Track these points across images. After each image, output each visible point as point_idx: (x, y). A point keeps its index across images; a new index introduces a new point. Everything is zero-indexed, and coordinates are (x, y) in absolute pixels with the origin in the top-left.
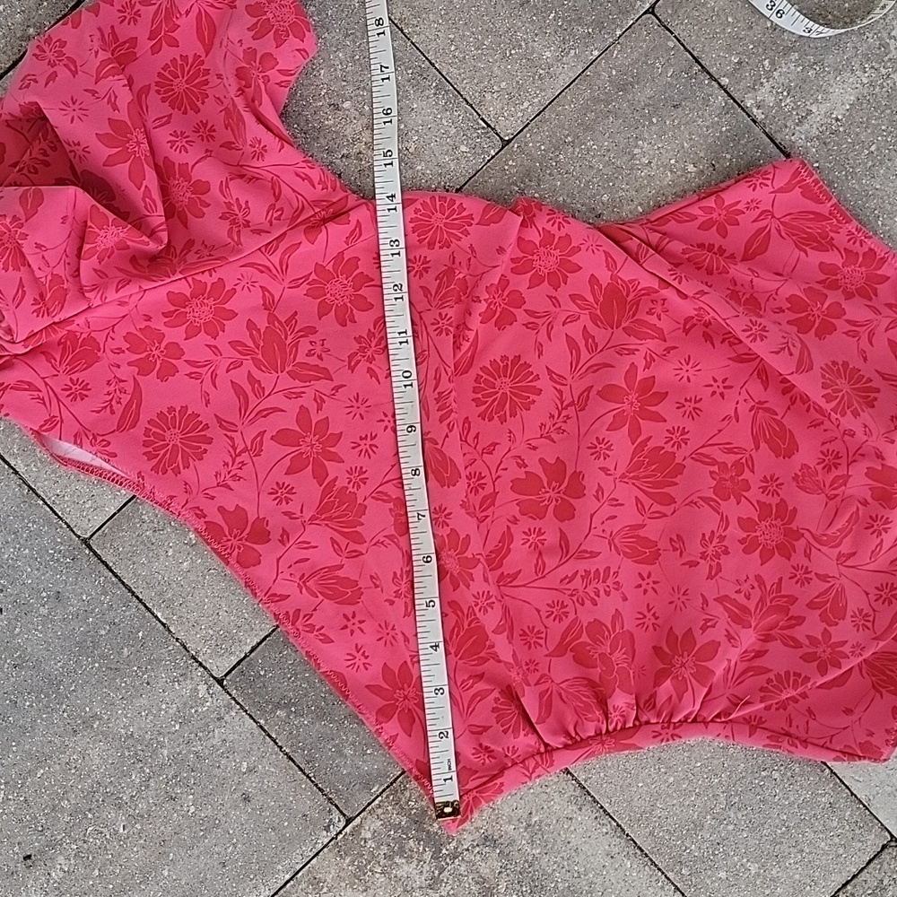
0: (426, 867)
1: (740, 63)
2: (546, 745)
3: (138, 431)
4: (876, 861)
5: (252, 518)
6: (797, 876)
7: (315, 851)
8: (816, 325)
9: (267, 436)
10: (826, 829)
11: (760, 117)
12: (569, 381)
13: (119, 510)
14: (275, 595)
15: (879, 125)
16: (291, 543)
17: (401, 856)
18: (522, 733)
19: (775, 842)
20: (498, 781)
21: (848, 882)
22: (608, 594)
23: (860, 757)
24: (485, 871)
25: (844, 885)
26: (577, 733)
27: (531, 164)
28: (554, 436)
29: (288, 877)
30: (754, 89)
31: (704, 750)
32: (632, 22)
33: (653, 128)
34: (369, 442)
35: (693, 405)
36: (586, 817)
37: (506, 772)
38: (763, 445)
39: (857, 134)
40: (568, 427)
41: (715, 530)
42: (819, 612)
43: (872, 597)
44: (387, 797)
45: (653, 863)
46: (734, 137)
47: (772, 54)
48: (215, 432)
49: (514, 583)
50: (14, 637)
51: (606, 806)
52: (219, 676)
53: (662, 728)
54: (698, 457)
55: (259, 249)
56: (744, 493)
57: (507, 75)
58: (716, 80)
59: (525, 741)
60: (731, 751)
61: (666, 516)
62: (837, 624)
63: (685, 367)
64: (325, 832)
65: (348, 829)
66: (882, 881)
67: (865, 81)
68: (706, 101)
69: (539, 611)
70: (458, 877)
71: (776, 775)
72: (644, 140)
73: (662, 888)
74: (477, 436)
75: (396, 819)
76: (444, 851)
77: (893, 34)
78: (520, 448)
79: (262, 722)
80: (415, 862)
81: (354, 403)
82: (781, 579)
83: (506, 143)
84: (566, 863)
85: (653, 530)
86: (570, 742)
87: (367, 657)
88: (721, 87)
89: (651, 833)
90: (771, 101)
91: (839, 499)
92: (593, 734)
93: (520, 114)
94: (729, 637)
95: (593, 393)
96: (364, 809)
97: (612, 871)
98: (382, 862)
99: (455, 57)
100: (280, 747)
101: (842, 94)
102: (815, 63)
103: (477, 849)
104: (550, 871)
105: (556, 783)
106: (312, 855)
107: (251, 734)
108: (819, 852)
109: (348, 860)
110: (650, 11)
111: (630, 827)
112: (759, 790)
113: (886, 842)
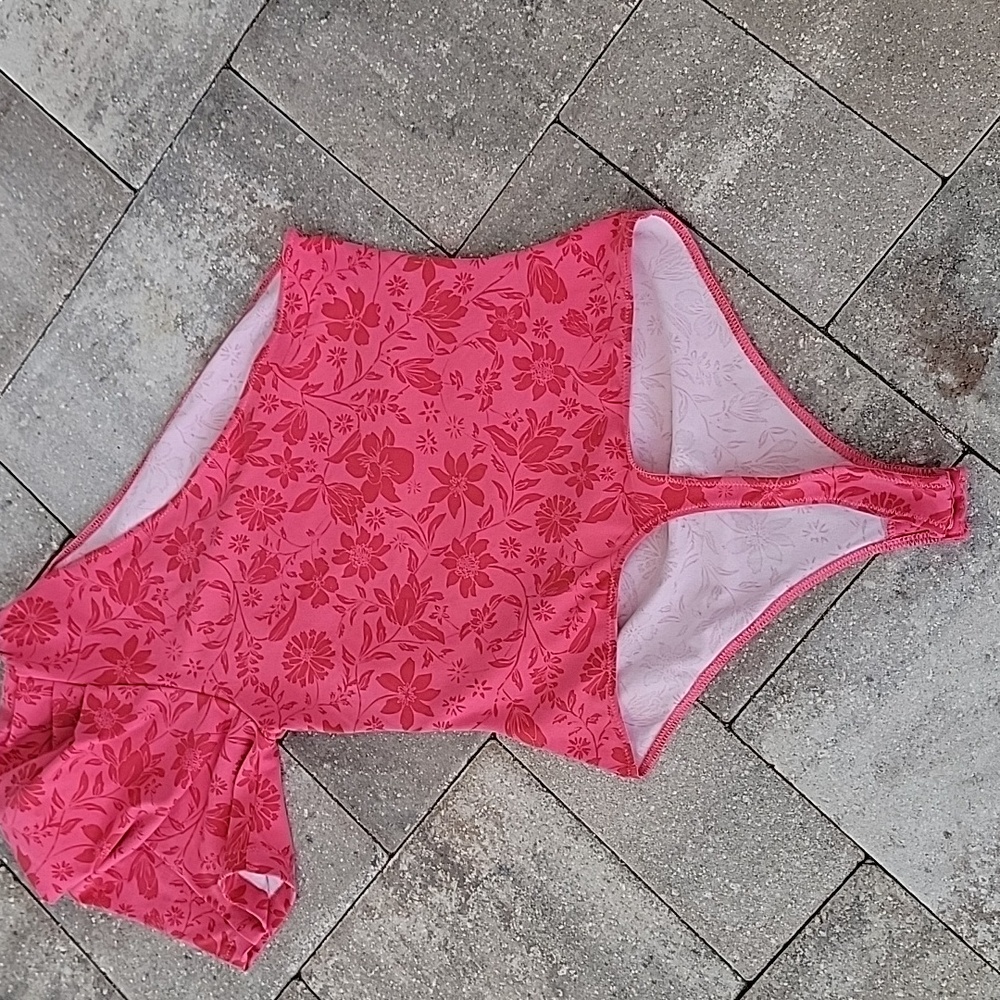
0: (454, 895)
1: (635, 151)
4: (852, 878)
6: (778, 895)
7: (367, 883)
10: (799, 849)
11: (660, 196)
15: (767, 182)
17: (433, 886)
19: (752, 863)
21: (828, 900)
24: (503, 897)
25: (825, 903)
29: (348, 906)
30: (651, 172)
31: (679, 780)
32: (541, 134)
36: (582, 846)
39: (749, 195)
44: (418, 834)
45: (646, 886)
47: (662, 137)
51: (599, 835)
57: (444, 200)
58: (619, 170)
64: (372, 867)
65: (390, 864)
66: (858, 897)
67: (750, 145)
68: (612, 190)
70: (482, 903)
73: (657, 909)
76: (467, 880)
77: (769, 97)
79: (315, 774)
80: (445, 890)
84: (569, 888)
88: (625, 175)
89: (641, 859)
90: (667, 179)
93: (459, 231)
96: (401, 846)
97: (610, 894)
98: (419, 891)
99: (402, 193)
100: (331, 795)
101: (730, 161)
102: (703, 138)
103: (494, 878)
104: (556, 896)
105: (553, 816)
106: (365, 886)
107: (308, 785)
108: (795, 871)
109: (392, 890)
110: (557, 121)
111: (622, 853)
112: (732, 814)
113: (860, 860)
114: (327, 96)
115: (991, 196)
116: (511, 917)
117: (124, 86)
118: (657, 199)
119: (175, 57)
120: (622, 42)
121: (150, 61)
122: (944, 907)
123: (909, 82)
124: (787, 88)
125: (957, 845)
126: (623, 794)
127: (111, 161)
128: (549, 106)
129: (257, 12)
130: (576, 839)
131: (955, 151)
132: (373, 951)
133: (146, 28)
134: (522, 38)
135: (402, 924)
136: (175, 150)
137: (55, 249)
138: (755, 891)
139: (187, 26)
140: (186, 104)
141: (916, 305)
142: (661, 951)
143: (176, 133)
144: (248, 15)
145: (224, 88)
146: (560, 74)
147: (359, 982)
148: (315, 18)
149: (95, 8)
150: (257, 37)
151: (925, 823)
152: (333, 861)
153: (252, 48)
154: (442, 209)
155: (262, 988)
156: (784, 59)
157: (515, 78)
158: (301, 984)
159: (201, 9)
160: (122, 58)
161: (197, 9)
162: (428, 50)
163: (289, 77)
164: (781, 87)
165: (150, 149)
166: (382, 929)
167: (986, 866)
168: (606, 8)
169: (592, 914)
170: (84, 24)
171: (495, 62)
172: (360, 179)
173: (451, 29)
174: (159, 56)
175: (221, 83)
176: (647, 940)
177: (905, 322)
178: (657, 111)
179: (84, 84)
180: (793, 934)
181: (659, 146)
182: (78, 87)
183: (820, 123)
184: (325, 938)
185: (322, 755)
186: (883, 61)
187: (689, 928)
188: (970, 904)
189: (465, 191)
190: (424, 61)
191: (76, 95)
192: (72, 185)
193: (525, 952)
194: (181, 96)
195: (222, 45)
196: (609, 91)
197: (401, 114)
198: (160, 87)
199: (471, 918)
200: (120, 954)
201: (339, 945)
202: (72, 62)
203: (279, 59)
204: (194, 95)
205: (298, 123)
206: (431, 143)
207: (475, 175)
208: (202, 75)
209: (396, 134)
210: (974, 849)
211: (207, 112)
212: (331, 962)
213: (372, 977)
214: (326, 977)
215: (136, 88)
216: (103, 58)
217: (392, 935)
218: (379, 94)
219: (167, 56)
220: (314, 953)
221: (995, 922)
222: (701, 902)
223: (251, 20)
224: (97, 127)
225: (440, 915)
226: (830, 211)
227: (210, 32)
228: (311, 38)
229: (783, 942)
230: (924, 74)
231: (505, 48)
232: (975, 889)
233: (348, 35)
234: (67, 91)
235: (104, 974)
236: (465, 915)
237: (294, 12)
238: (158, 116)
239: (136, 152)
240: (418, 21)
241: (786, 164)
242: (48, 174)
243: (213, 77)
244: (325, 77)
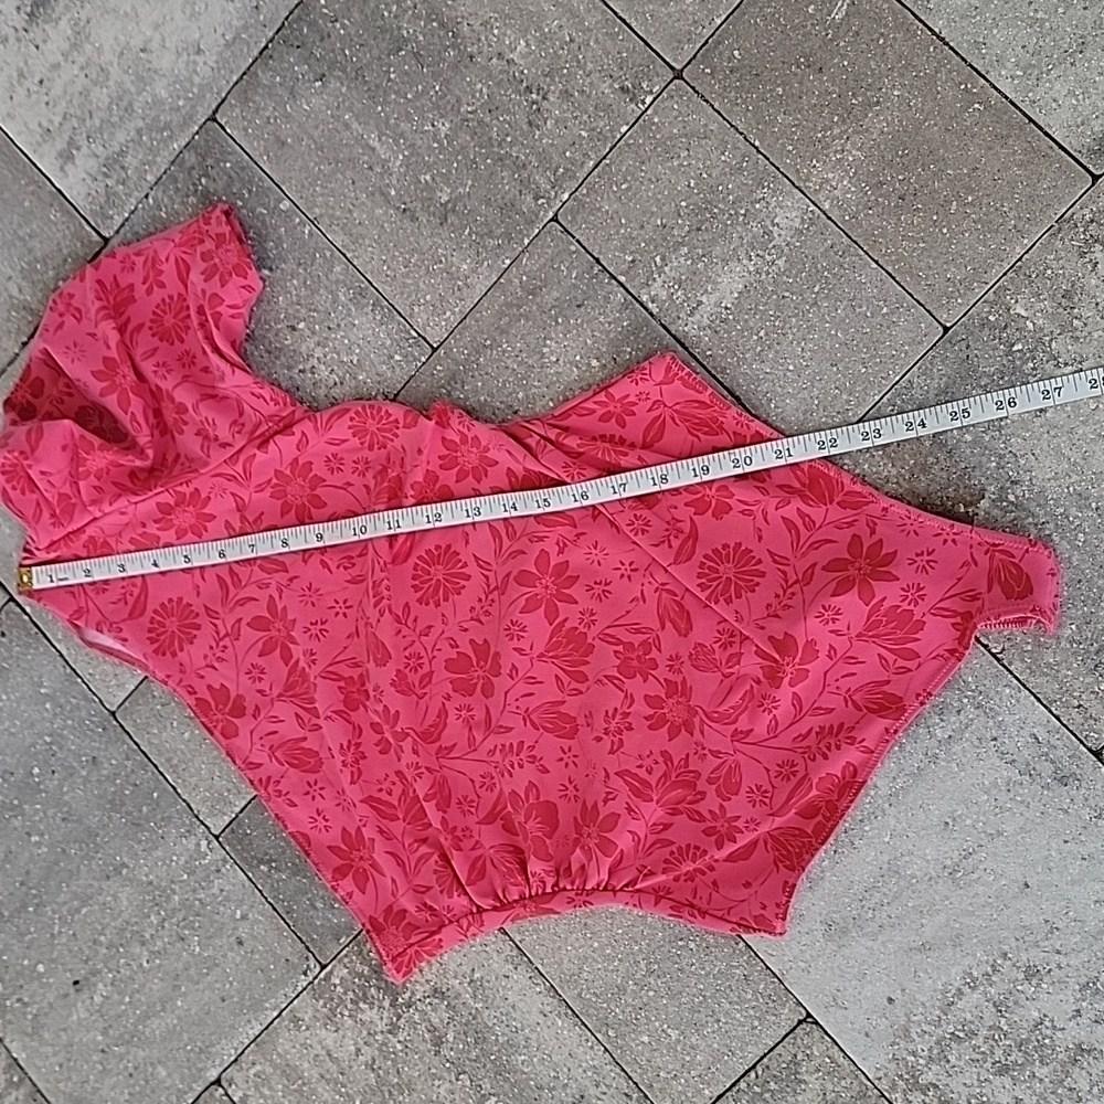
0: (386, 1014)
1: (633, 261)
2: (478, 907)
3: (145, 619)
4: (791, 1036)
5: (233, 695)
6: (716, 1046)
7: (296, 993)
8: (713, 505)
9: (244, 623)
10: (741, 1001)
11: (655, 311)
12: (494, 567)
13: (137, 687)
14: (251, 763)
15: (766, 310)
16: (262, 716)
17: (365, 1002)
18: (455, 894)
19: (693, 1011)
20: (437, 937)
21: (765, 1055)
22: (521, 766)
23: (755, 930)
24: (435, 1021)
25: (762, 1058)
26: (504, 896)
27: (455, 368)
28: (483, 618)
29: (275, 1014)
30: (647, 285)
31: (625, 918)
32: (537, 231)
33: (559, 327)
34: (319, 626)
35: (602, 587)
36: (521, 976)
37: (443, 930)
38: (668, 625)
39: (746, 321)
40: (494, 610)
41: (619, 707)
42: (714, 787)
43: (773, 774)
44: (353, 948)
45: (583, 1024)
46: (635, 330)
47: (662, 250)
48: (204, 620)
49: (451, 755)
50: (63, 794)
51: (540, 967)
52: (217, 833)
53: (577, 894)
54: (606, 638)
55: (225, 461)
56: (652, 672)
57: (431, 289)
58: (616, 279)
59: (459, 902)
60: (650, 919)
61: (582, 693)
62: (730, 799)
63: (593, 551)
64: (303, 977)
65: (322, 975)
66: (795, 1056)
67: (752, 269)
68: (606, 299)
69: (473, 781)
70: (413, 1024)
71: (692, 945)
72: (551, 339)
73: (592, 1048)
74: (415, 620)
75: (359, 968)
76: (400, 1000)
77: (775, 221)
78: (452, 631)
79: (250, 875)
80: (376, 1008)
81: (307, 592)
82: (688, 755)
83: (435, 350)
84: (504, 1018)
85: (572, 706)
86: (498, 905)
87: (327, 821)
88: (621, 284)
89: (579, 995)
90: (664, 295)
91: (734, 677)
92: (517, 897)
93: (443, 323)
94: (629, 809)
95: (511, 577)
96: (334, 958)
97: (545, 1028)
98: (350, 1006)
99: (387, 276)
100: (266, 898)
101: (730, 283)
102: (704, 256)
103: (428, 1000)
104: (491, 1025)
105: (494, 943)
106: (294, 996)
107: (244, 885)
108: (735, 1022)
109: (321, 1002)
110: (555, 219)
111: (562, 988)
112: (676, 959)
113: (801, 1018)
114: (316, 163)
115: (991, 352)
116: (442, 1043)
117: (101, 127)
118: (651, 314)
119: (158, 102)
120: (628, 145)
121: (130, 104)
122: (881, 1074)
123: (919, 224)
124: (794, 214)
125: (900, 1012)
126: (567, 927)
127: (81, 204)
128: (547, 203)
129: (248, 65)
130: (516, 969)
131: (959, 301)
132: (297, 1063)
133: (129, 67)
134: (525, 127)
135: (329, 1038)
136: (151, 201)
137: (15, 292)
138: (693, 1040)
139: (173, 70)
140: (166, 154)
141: (906, 456)
142: (593, 1091)
143: (153, 183)
144: (239, 67)
145: (207, 141)
146: (561, 170)
147: (280, 1094)
148: (309, 80)
149: (76, 39)
150: (246, 92)
151: (870, 987)
152: (263, 967)
153: (241, 103)
154: (428, 297)
155: (179, 1090)
156: (793, 184)
157: (514, 168)
158: (221, 1090)
159: (189, 55)
160: (100, 96)
161: (185, 54)
162: (426, 128)
163: (278, 139)
164: (788, 213)
165: (124, 197)
166: (308, 1041)
167: (926, 1037)
168: (614, 107)
169: (525, 1047)
170: (63, 54)
171: (496, 149)
172: (344, 255)
173: (452, 109)
174: (140, 99)
175: (205, 136)
176: (579, 1078)
177: (894, 472)
178: (659, 222)
179: (57, 120)
180: (728, 1086)
181: (658, 259)
182: (51, 122)
183: (825, 255)
184: (249, 1046)
185: (259, 856)
186: (894, 198)
187: (623, 1070)
188: (908, 1073)
189: (453, 282)
190: (421, 139)
191: (49, 130)
192: (38, 225)
193: (453, 1079)
194: (162, 145)
195: (208, 95)
196: (611, 194)
197: (393, 193)
198: (139, 132)
199: (402, 1039)
200: (33, 1040)
201: (263, 1054)
202: (47, 94)
203: (269, 118)
204: (175, 146)
205: (283, 188)
206: (422, 227)
207: (465, 267)
208: (185, 124)
209: (386, 213)
210: (915, 1018)
211: (188, 164)
212: (252, 1071)
213: (295, 1091)
214: (246, 1085)
215: (112, 130)
216: (81, 93)
217: (318, 1049)
218: (370, 168)
219: (150, 101)
220: (236, 1060)
221: (930, 1094)
222: (637, 1045)
223: (241, 72)
224: (69, 167)
225: (369, 1034)
226: (828, 347)
227: (197, 80)
228: (303, 100)
229: (717, 1094)
230: (935, 218)
231: (507, 135)
232: (913, 1058)
233: (343, 101)
234: (40, 125)
235: (15, 1060)
236: (395, 1035)
237: (288, 69)
238: (135, 163)
239: (108, 199)
240: (418, 96)
241: (787, 294)
242: (13, 212)
243: (196, 128)
244: (316, 143)
